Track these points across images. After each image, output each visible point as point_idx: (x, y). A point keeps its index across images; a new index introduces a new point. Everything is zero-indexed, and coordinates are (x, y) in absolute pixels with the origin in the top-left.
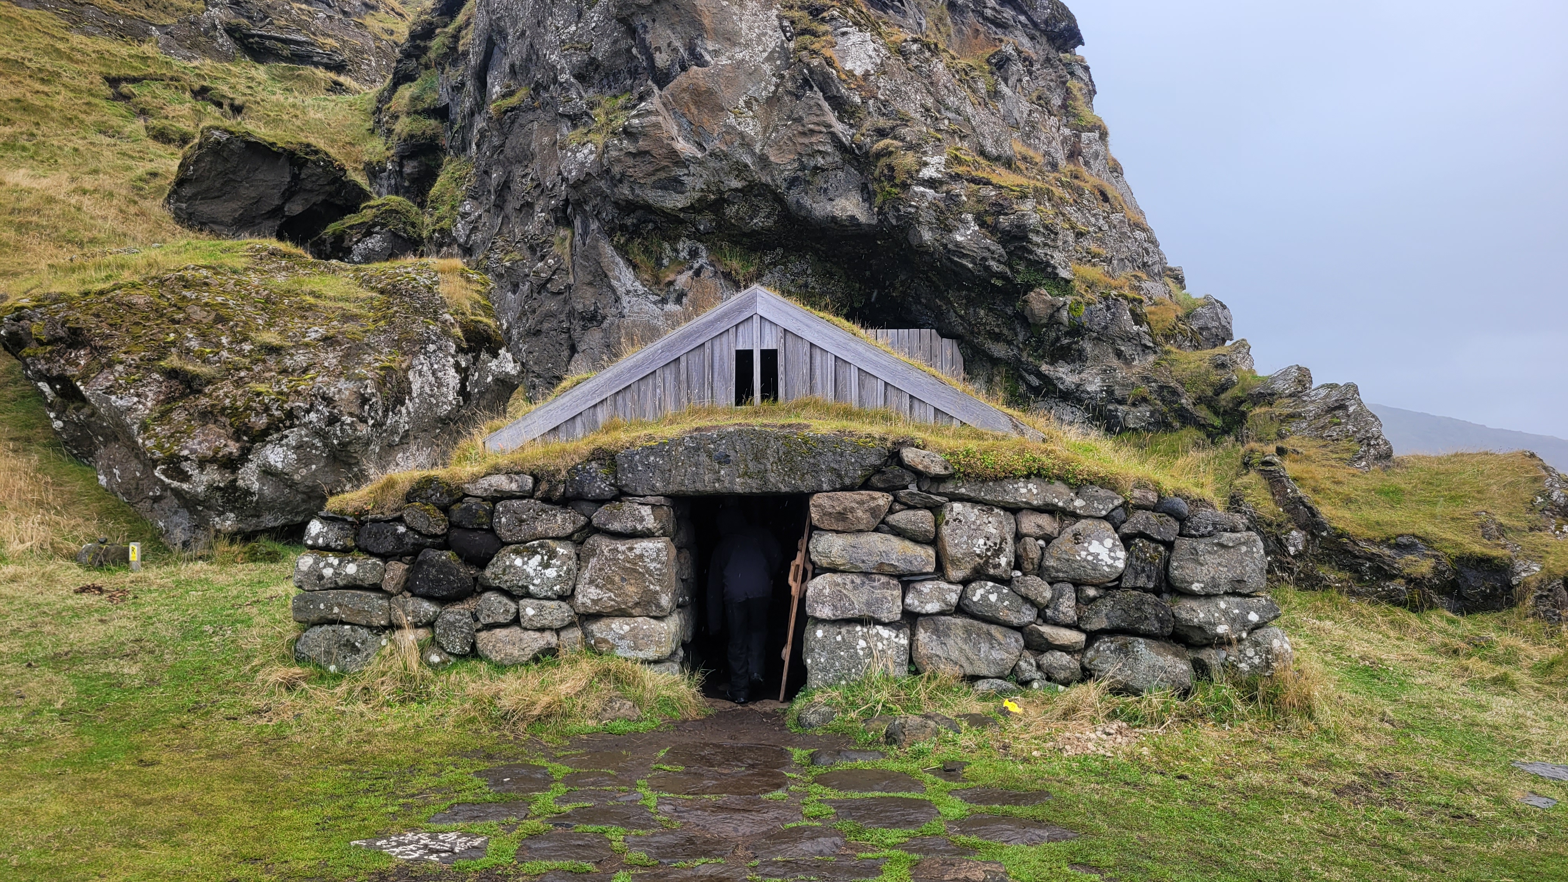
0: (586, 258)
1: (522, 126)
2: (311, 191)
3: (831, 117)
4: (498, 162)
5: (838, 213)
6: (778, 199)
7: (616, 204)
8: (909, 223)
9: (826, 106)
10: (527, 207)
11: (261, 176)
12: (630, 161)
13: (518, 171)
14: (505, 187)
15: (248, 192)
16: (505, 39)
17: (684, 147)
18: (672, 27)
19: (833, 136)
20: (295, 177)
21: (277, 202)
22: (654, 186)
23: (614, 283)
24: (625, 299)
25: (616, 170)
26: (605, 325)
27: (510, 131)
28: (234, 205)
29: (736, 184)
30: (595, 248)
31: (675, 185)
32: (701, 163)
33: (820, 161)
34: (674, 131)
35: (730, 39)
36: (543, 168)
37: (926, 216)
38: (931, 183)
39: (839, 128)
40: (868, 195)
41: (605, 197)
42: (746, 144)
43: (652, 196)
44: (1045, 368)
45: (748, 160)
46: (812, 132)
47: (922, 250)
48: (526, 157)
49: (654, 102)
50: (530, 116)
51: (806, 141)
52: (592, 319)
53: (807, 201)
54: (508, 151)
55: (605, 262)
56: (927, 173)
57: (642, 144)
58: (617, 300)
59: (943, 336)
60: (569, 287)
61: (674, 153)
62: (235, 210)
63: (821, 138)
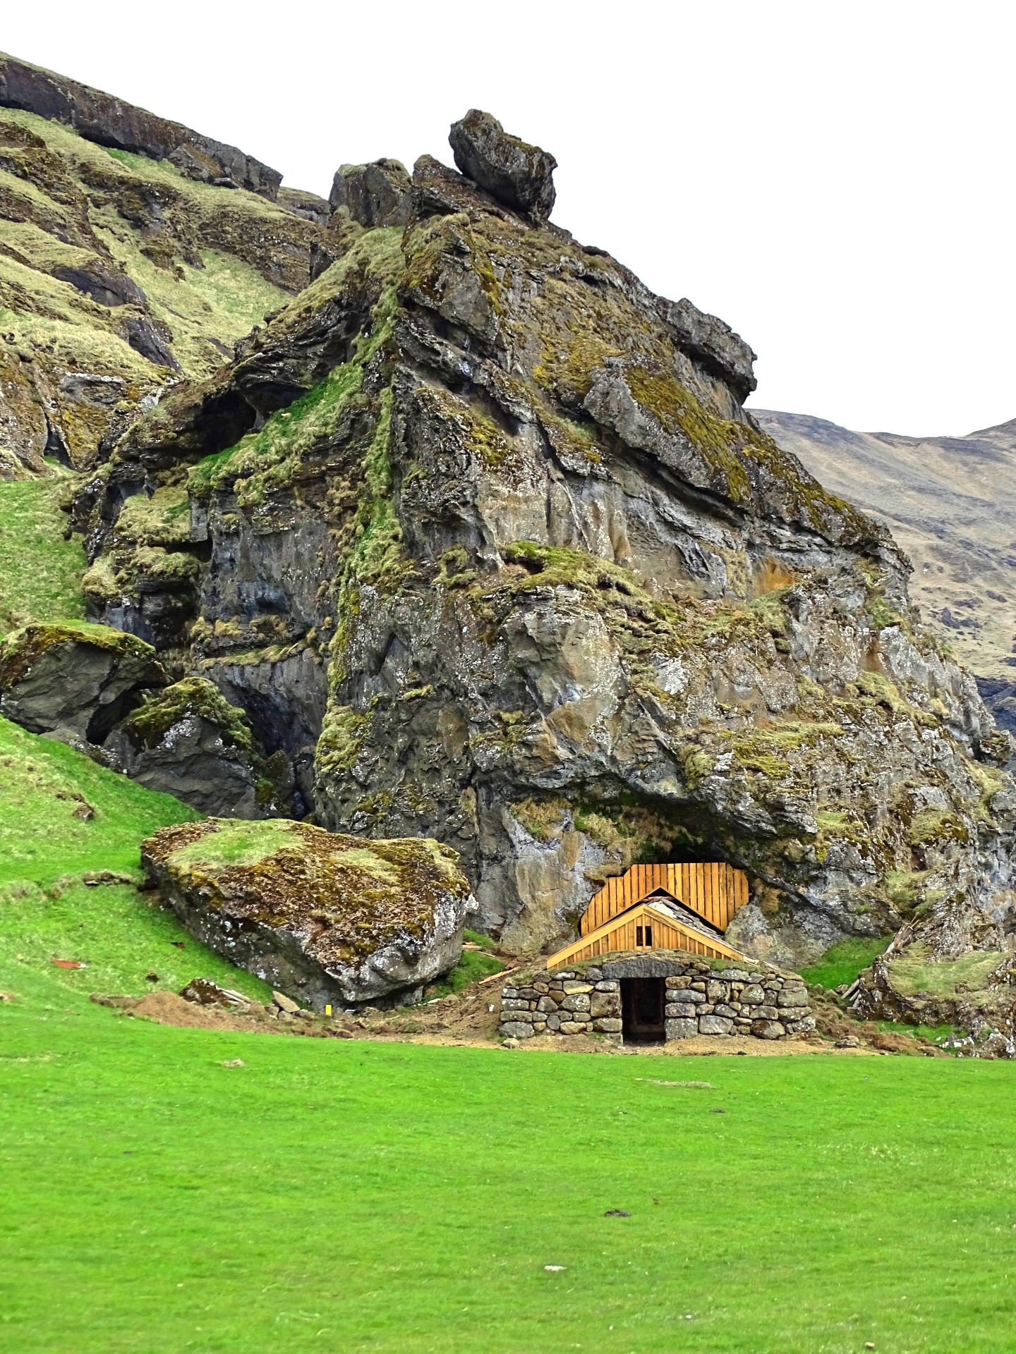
0: (491, 818)
1: (428, 711)
2: (123, 679)
3: (657, 731)
4: (403, 731)
5: (662, 792)
6: (623, 782)
7: (514, 786)
8: (711, 800)
9: (653, 722)
10: (434, 772)
11: (84, 671)
12: (527, 762)
13: (424, 742)
14: (410, 749)
15: (72, 686)
16: (409, 638)
17: (562, 753)
18: (553, 676)
19: (658, 742)
20: (114, 668)
21: (96, 693)
22: (542, 776)
23: (511, 836)
24: (518, 846)
25: (518, 767)
26: (504, 863)
27: (418, 711)
28: (59, 700)
29: (593, 773)
30: (499, 813)
31: (557, 775)
32: (572, 762)
33: (650, 758)
34: (555, 741)
35: (589, 680)
36: (449, 746)
37: (719, 795)
38: (721, 773)
39: (662, 736)
40: (682, 778)
41: (506, 781)
42: (602, 750)
43: (541, 782)
44: (802, 890)
45: (603, 759)
46: (644, 740)
47: (717, 812)
48: (430, 732)
49: (542, 725)
50: (435, 705)
51: (640, 746)
52: (495, 859)
53: (640, 782)
54: (414, 725)
55: (505, 822)
56: (719, 767)
57: (535, 752)
58: (513, 846)
59: (735, 867)
60: (475, 836)
61: (556, 757)
62: (59, 704)
63: (651, 744)
